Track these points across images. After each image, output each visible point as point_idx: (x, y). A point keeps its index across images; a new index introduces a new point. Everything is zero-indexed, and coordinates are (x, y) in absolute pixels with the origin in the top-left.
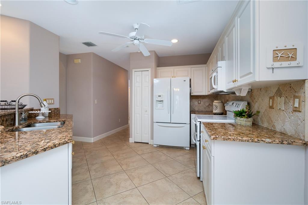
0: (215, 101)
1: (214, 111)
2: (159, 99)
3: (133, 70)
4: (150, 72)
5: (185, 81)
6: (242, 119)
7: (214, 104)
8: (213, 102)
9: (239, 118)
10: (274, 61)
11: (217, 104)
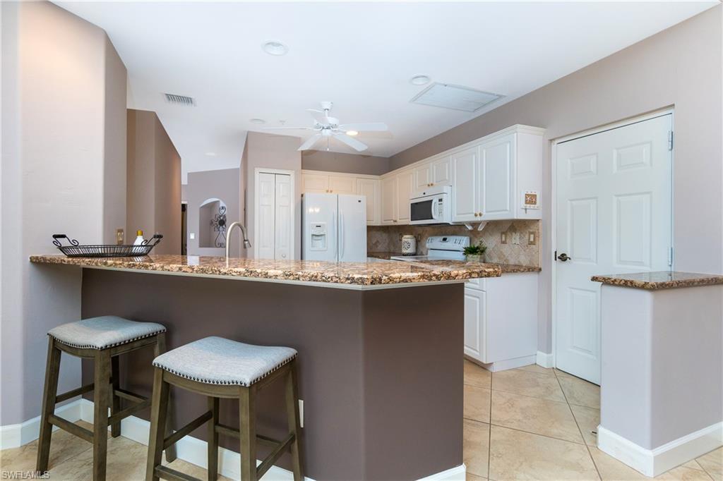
0: (405, 236)
1: (404, 251)
2: (318, 231)
3: (256, 169)
4: (292, 177)
5: (360, 201)
6: (475, 256)
7: (404, 240)
8: (402, 236)
9: (471, 256)
10: (526, 203)
11: (409, 240)
